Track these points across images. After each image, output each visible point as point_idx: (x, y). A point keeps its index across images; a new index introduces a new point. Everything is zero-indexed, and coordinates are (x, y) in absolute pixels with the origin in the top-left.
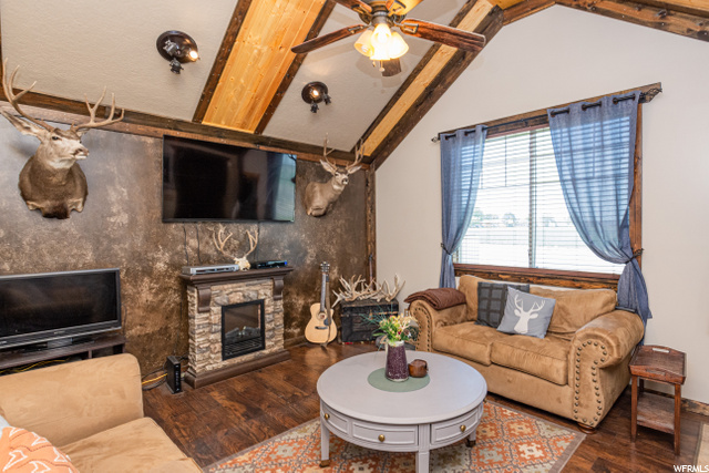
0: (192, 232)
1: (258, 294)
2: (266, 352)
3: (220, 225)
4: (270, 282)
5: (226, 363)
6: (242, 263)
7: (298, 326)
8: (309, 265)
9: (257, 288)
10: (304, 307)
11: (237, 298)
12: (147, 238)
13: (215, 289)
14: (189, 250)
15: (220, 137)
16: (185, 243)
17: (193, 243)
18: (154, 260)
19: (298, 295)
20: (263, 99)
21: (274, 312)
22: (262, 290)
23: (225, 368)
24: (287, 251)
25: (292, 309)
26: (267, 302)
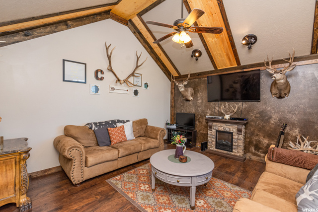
0: (217, 105)
1: (230, 130)
2: (233, 153)
3: (227, 103)
4: (236, 126)
5: (216, 150)
6: (227, 117)
7: (263, 153)
8: (273, 124)
9: (230, 127)
10: (268, 144)
11: (221, 129)
12: (205, 107)
13: (214, 124)
14: (216, 111)
15: (227, 71)
16: (215, 109)
17: (217, 108)
18: (207, 113)
19: (264, 137)
20: (230, 54)
21: (237, 139)
22: (233, 129)
23: (215, 151)
24: (258, 115)
25: (260, 143)
26: (234, 133)
